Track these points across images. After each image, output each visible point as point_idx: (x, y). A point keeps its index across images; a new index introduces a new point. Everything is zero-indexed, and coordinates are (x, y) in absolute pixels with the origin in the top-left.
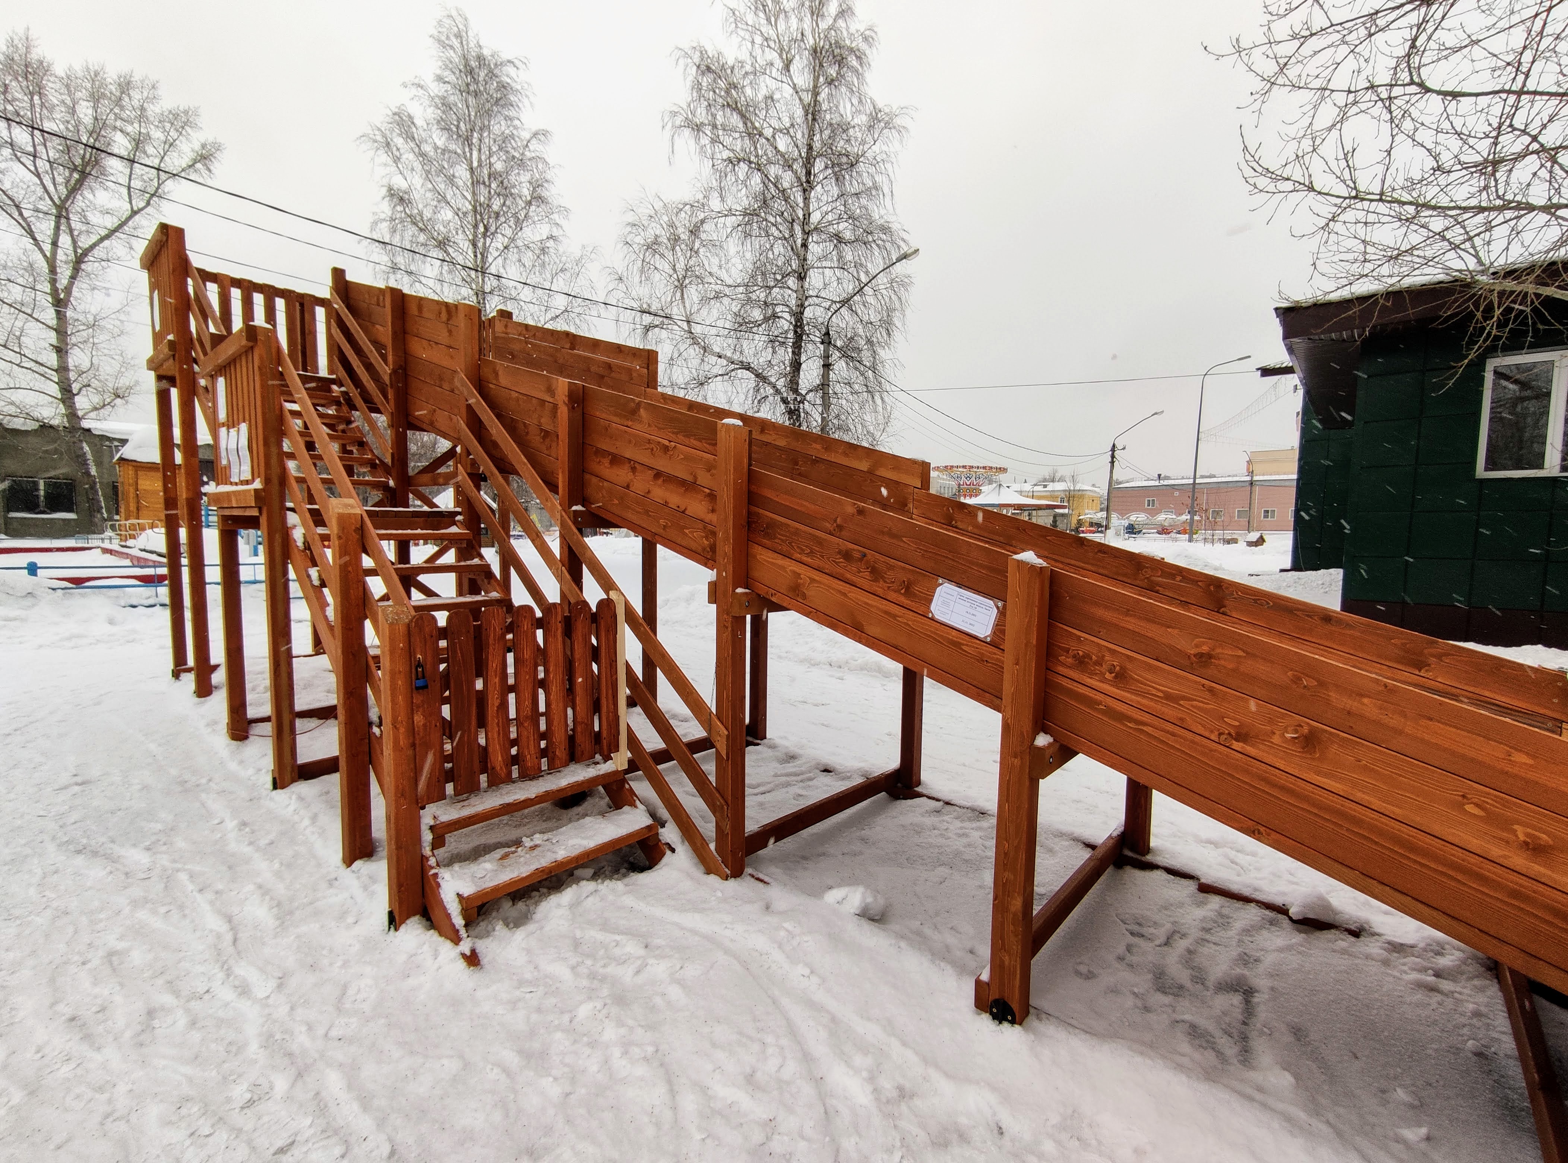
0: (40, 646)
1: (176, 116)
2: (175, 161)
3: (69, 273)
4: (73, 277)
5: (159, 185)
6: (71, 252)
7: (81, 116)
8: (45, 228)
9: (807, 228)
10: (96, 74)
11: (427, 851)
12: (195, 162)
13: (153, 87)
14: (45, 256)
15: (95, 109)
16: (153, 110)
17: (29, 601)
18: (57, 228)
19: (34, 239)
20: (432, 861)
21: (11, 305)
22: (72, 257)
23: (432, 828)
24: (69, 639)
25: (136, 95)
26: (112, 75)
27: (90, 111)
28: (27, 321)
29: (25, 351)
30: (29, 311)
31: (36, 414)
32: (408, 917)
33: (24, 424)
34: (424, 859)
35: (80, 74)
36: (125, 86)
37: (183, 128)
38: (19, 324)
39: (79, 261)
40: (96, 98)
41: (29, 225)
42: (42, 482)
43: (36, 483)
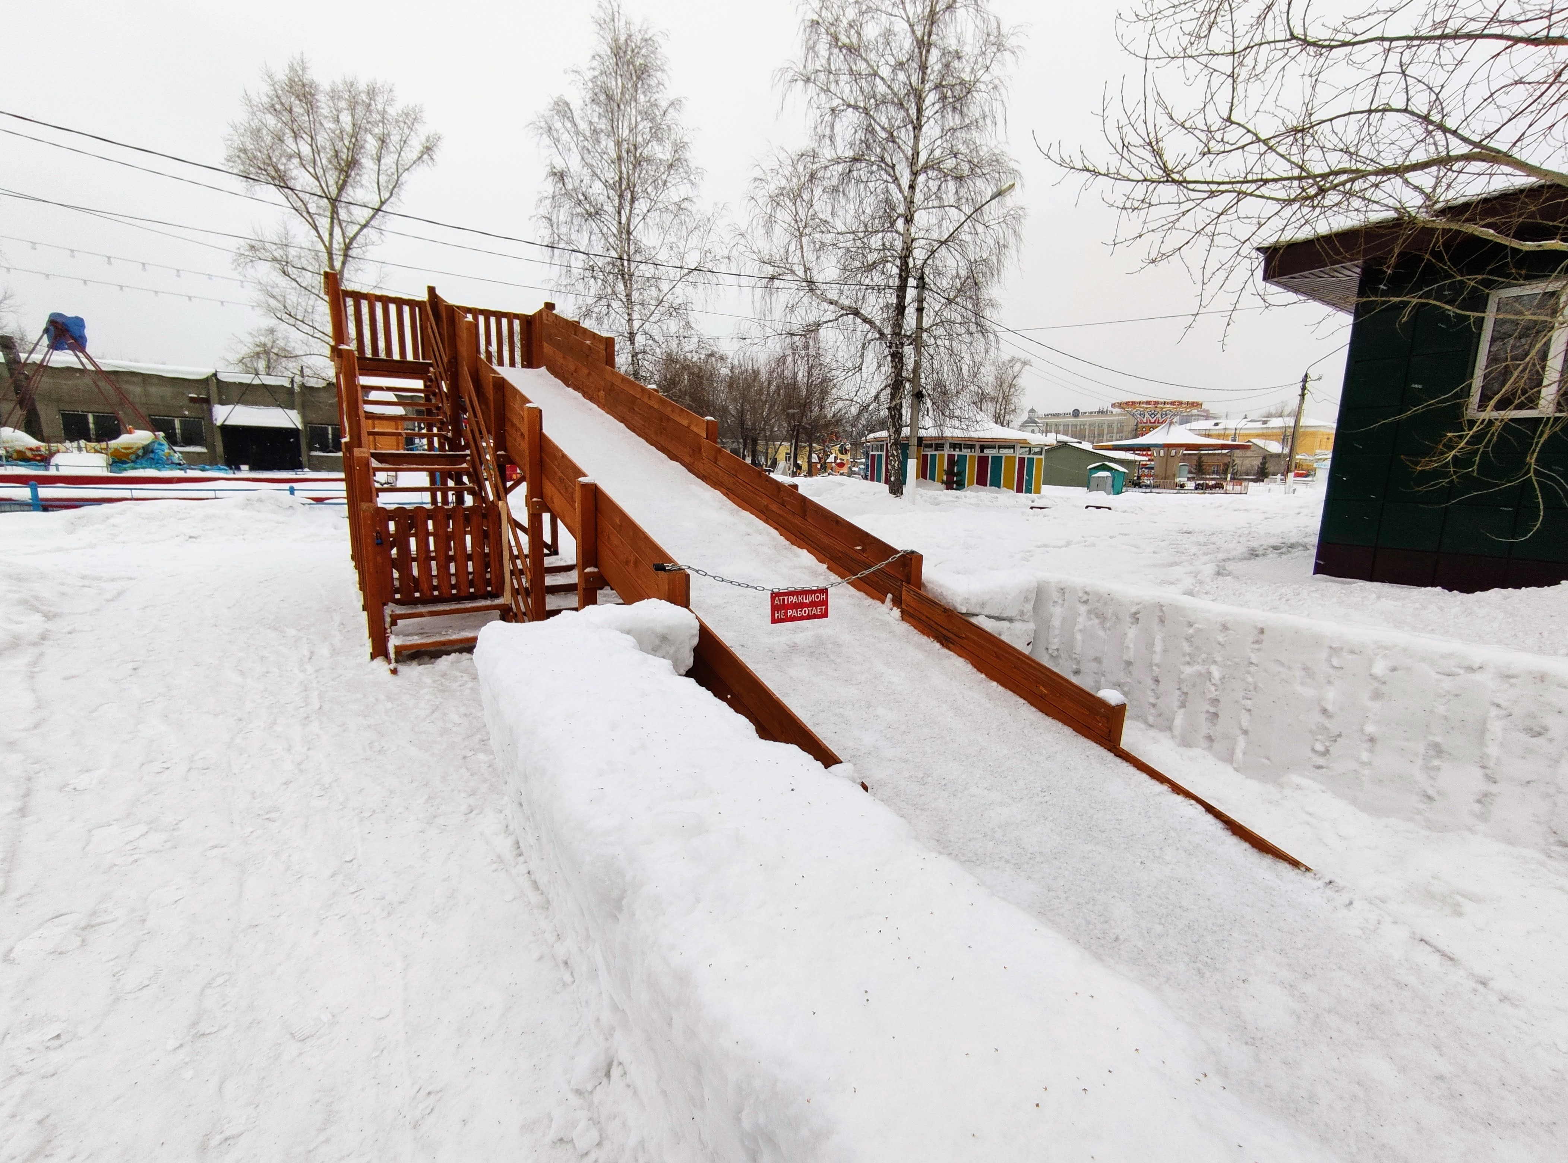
1: (407, 115)
2: (410, 154)
3: (341, 258)
4: (344, 263)
5: (398, 177)
6: (341, 240)
7: (344, 125)
8: (324, 223)
9: (915, 170)
10: (352, 85)
11: (387, 625)
12: (423, 153)
13: (391, 90)
14: (325, 246)
15: (353, 116)
16: (392, 111)
18: (332, 222)
19: (318, 232)
20: (389, 631)
21: (305, 288)
22: (343, 246)
23: (391, 616)
25: (380, 100)
26: (362, 86)
27: (350, 118)
28: (316, 300)
29: (316, 325)
30: (317, 292)
31: (324, 375)
32: (378, 656)
33: (317, 383)
34: (386, 629)
35: (341, 87)
36: (372, 93)
37: (413, 124)
38: (311, 302)
39: (347, 248)
40: (352, 107)
41: (314, 221)
42: (330, 428)
43: (327, 429)
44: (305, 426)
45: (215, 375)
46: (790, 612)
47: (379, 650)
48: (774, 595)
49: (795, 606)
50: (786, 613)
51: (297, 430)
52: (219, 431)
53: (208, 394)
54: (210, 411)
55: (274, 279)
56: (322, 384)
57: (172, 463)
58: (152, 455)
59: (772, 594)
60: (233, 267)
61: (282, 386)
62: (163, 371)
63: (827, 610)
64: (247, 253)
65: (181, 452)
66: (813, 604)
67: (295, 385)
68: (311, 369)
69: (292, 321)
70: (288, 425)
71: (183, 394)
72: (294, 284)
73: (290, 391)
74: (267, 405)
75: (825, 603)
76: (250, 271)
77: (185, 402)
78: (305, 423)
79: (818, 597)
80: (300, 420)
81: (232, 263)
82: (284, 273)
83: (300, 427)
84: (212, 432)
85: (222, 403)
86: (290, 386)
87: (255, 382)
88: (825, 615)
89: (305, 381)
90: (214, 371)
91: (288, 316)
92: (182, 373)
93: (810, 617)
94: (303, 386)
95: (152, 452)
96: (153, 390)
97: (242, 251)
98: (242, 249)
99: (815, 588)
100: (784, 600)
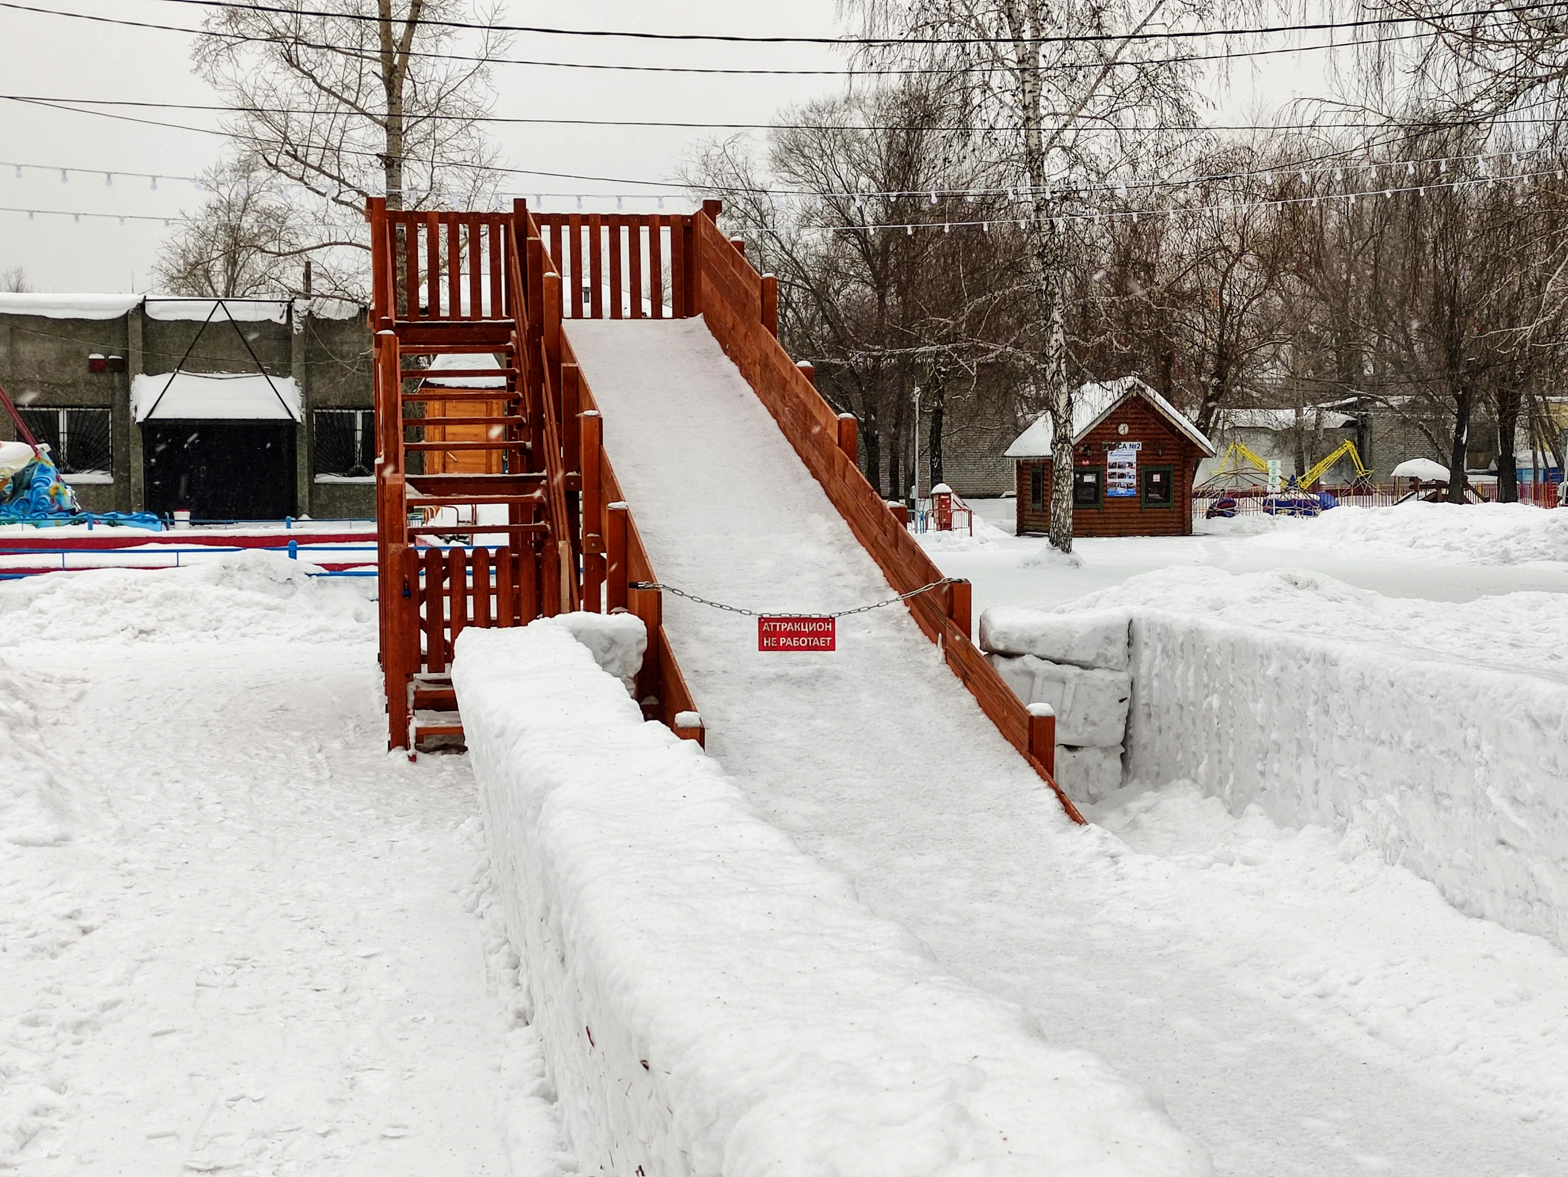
0: (292, 639)
3: (406, 16)
4: (412, 23)
11: (410, 705)
17: (288, 589)
20: (411, 712)
21: (329, 91)
23: (415, 693)
24: (317, 632)
28: (349, 116)
29: (346, 174)
31: (354, 290)
32: (397, 745)
34: (408, 710)
42: (359, 415)
43: (354, 416)
44: (309, 416)
45: (142, 306)
46: (782, 640)
47: (398, 739)
48: (762, 621)
49: (791, 634)
50: (778, 642)
51: (292, 422)
52: (139, 435)
53: (126, 354)
54: (126, 389)
55: (269, 77)
56: (349, 311)
57: (60, 510)
58: (27, 494)
59: (759, 619)
60: (194, 64)
61: (269, 320)
62: (47, 306)
63: (833, 642)
64: (221, 30)
65: (75, 486)
66: (813, 634)
67: (295, 318)
68: (331, 280)
69: (297, 169)
70: (272, 411)
71: (79, 354)
72: (309, 84)
73: (283, 333)
74: (236, 368)
75: (832, 634)
76: (226, 69)
77: (82, 371)
78: (309, 406)
79: (820, 627)
80: (299, 401)
81: (193, 57)
82: (290, 61)
83: (298, 415)
84: (126, 436)
85: (151, 371)
86: (283, 321)
87: (215, 318)
88: (832, 647)
89: (314, 309)
90: (139, 299)
91: (290, 160)
92: (81, 307)
93: (809, 648)
94: (311, 319)
95: (28, 487)
96: (26, 349)
97: (212, 28)
98: (213, 22)
99: (818, 616)
100: (775, 626)
